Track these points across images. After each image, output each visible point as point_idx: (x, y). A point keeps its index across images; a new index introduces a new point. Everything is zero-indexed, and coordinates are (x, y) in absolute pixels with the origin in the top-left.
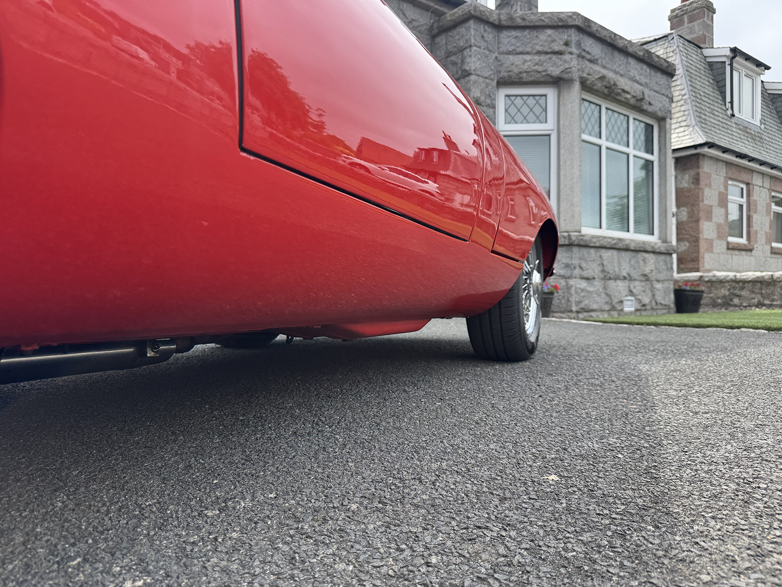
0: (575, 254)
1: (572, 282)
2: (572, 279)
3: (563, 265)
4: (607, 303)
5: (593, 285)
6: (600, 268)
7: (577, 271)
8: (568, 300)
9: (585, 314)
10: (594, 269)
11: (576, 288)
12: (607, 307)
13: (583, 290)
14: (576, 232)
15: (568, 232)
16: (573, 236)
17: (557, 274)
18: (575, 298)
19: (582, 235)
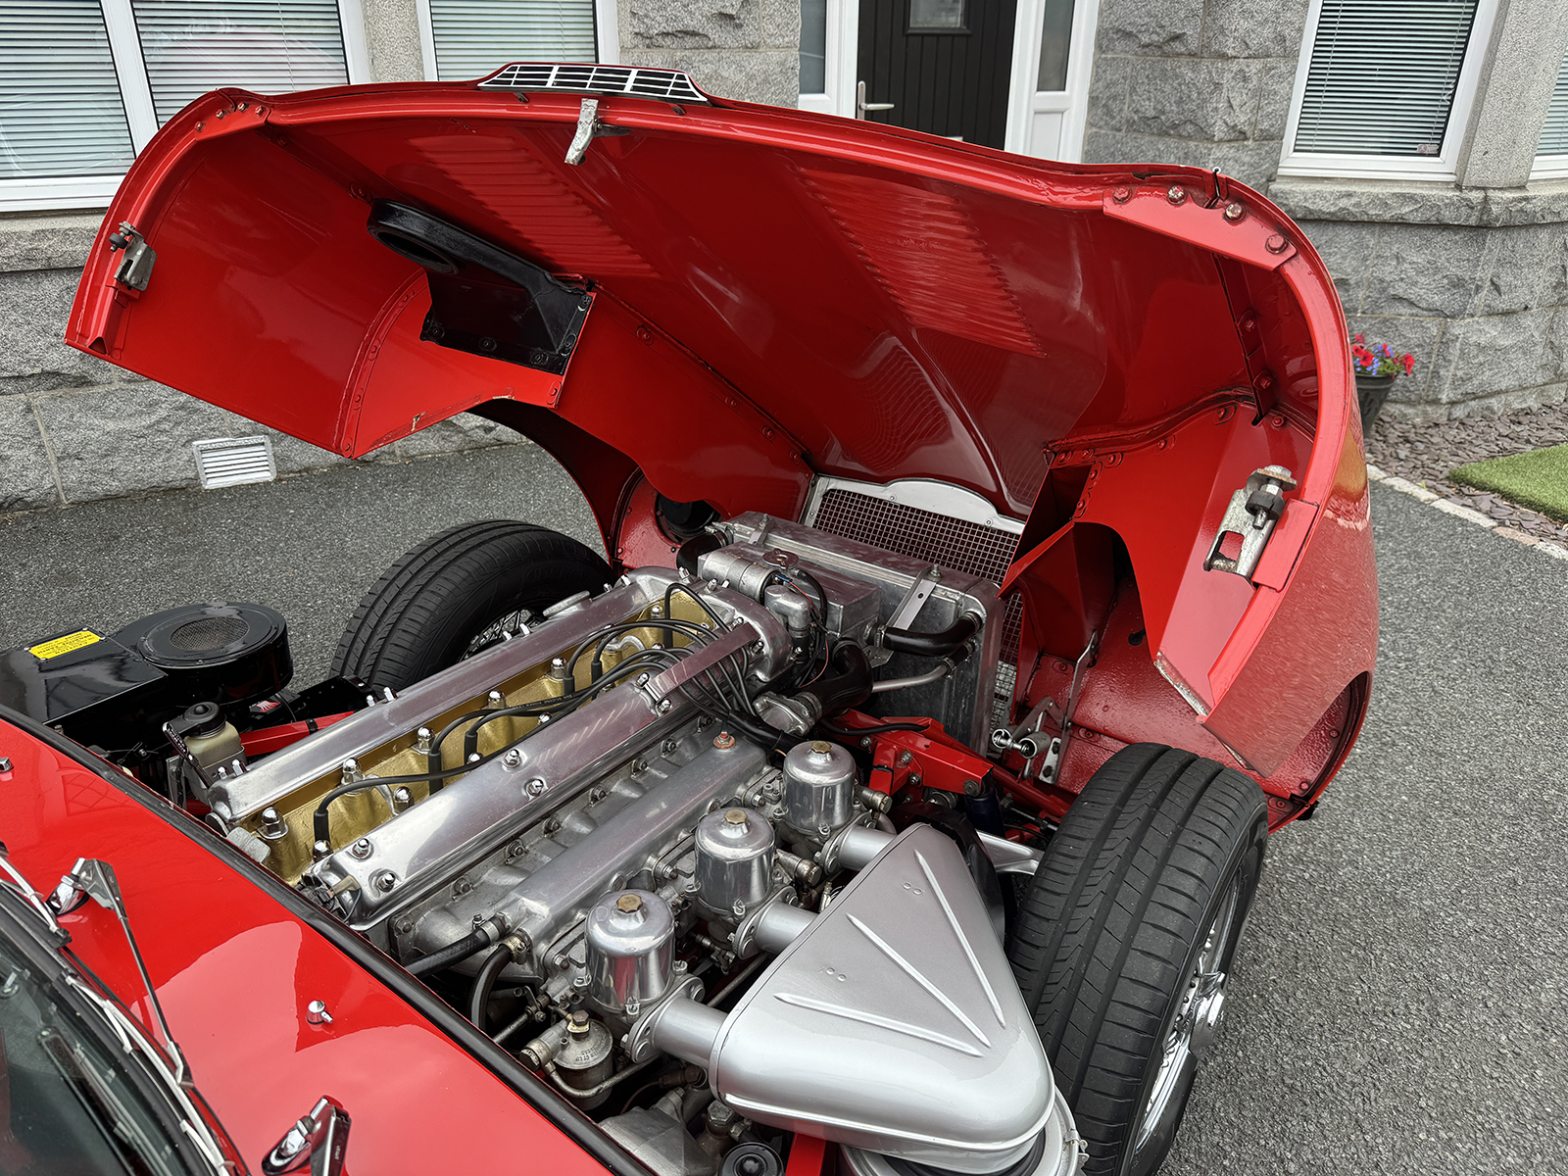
0: (1491, 250)
1: (1457, 328)
2: (1463, 318)
3: (1445, 281)
4: (1543, 366)
5: (1519, 327)
6: (1554, 280)
7: (1480, 300)
8: (1436, 374)
9: (1473, 403)
10: (1533, 286)
11: (1465, 343)
12: (1540, 381)
13: (1481, 349)
14: (1511, 188)
15: (1484, 189)
16: (1498, 203)
17: (1424, 305)
18: (1456, 368)
19: (1526, 199)
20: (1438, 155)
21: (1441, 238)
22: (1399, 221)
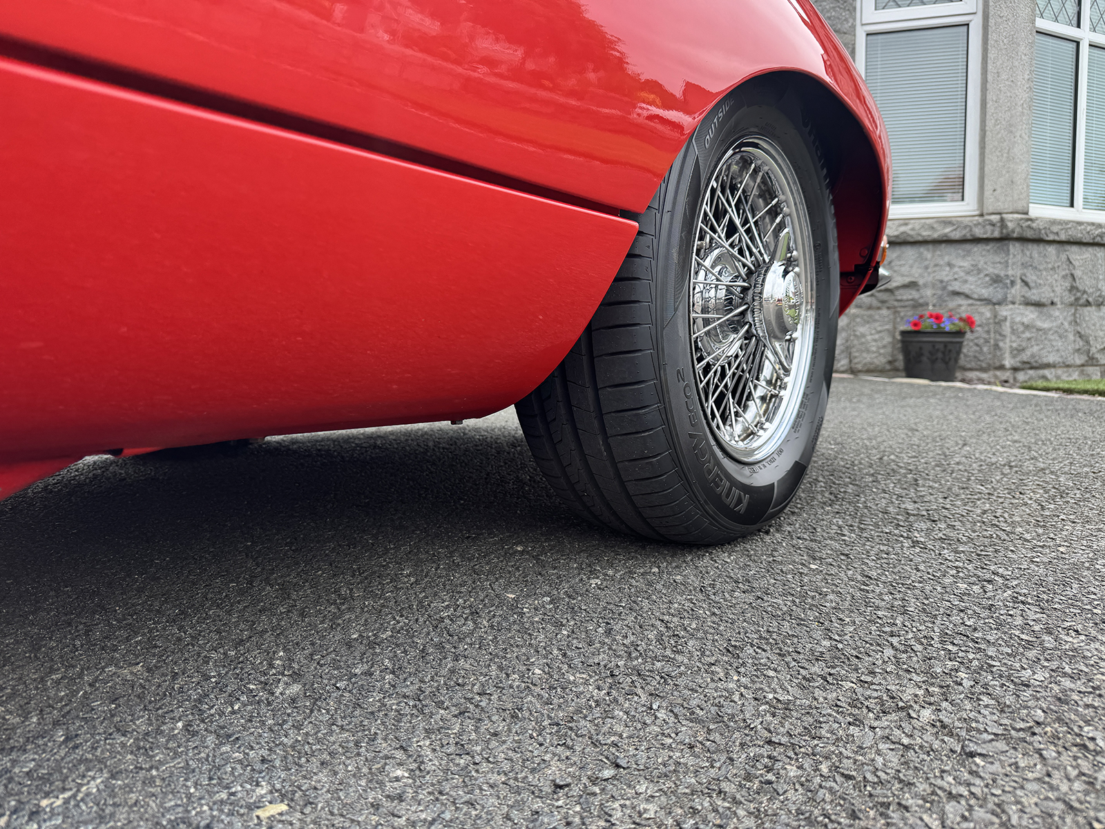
0: (1014, 256)
1: (1004, 311)
2: (1006, 304)
3: (987, 279)
4: (1077, 351)
5: (1051, 316)
6: (1067, 284)
7: (1017, 291)
8: (997, 346)
9: (1031, 372)
10: (1052, 286)
11: (1013, 322)
12: (1078, 362)
13: (1027, 327)
14: (1018, 213)
15: (1000, 214)
16: (1011, 221)
17: (976, 296)
18: (1011, 341)
19: (1031, 220)
20: (963, 200)
21: (977, 249)
22: (945, 238)
